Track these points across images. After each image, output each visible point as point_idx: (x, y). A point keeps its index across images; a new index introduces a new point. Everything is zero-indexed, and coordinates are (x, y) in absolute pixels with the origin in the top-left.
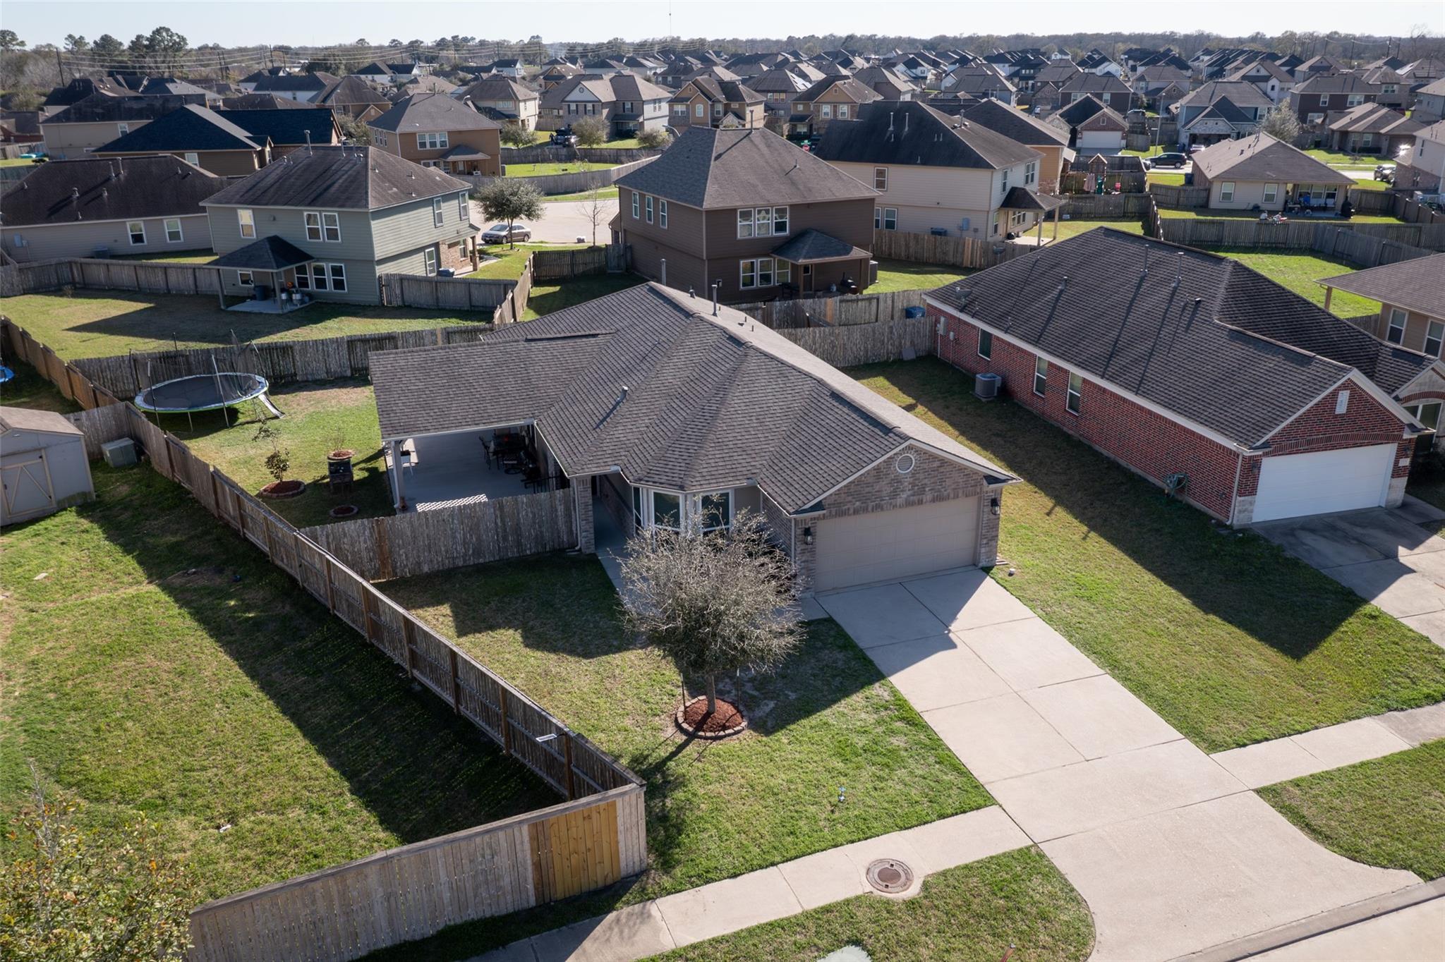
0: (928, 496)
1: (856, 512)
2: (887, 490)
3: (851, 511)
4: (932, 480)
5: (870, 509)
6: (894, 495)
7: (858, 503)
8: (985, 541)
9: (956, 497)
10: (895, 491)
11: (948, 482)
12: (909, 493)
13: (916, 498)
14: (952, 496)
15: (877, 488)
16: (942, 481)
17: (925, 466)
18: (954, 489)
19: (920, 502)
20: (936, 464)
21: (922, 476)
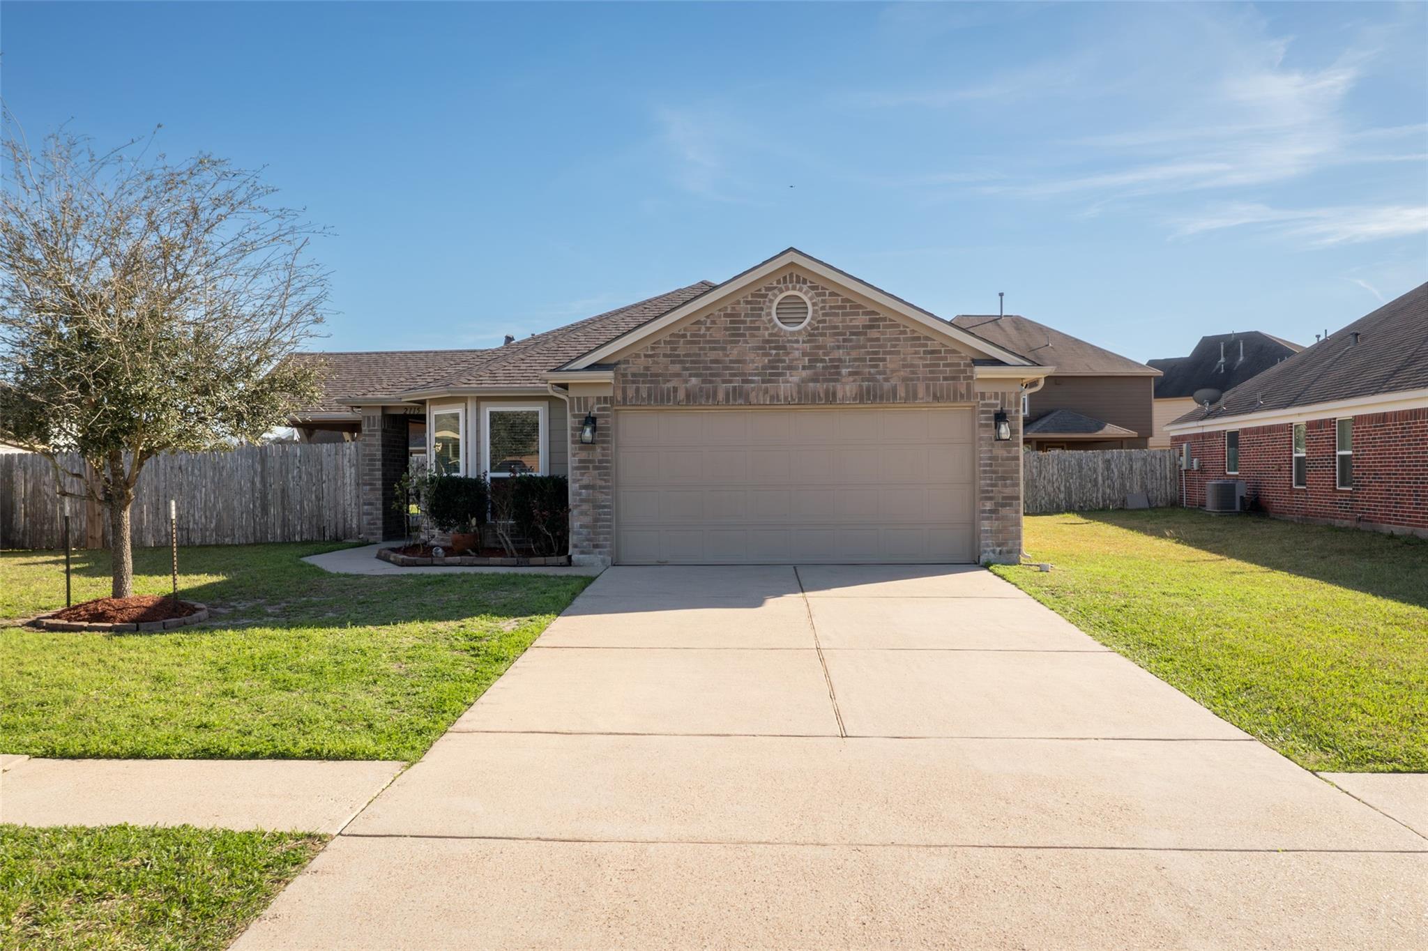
0: (847, 388)
1: (691, 398)
2: (756, 362)
3: (681, 395)
4: (854, 354)
5: (721, 396)
6: (773, 372)
7: (694, 380)
8: (988, 505)
9: (912, 396)
10: (773, 364)
11: (891, 363)
12: (805, 374)
13: (820, 387)
14: (901, 392)
15: (734, 353)
16: (876, 359)
17: (837, 321)
18: (905, 380)
19: (831, 397)
20: (862, 320)
21: (830, 342)
